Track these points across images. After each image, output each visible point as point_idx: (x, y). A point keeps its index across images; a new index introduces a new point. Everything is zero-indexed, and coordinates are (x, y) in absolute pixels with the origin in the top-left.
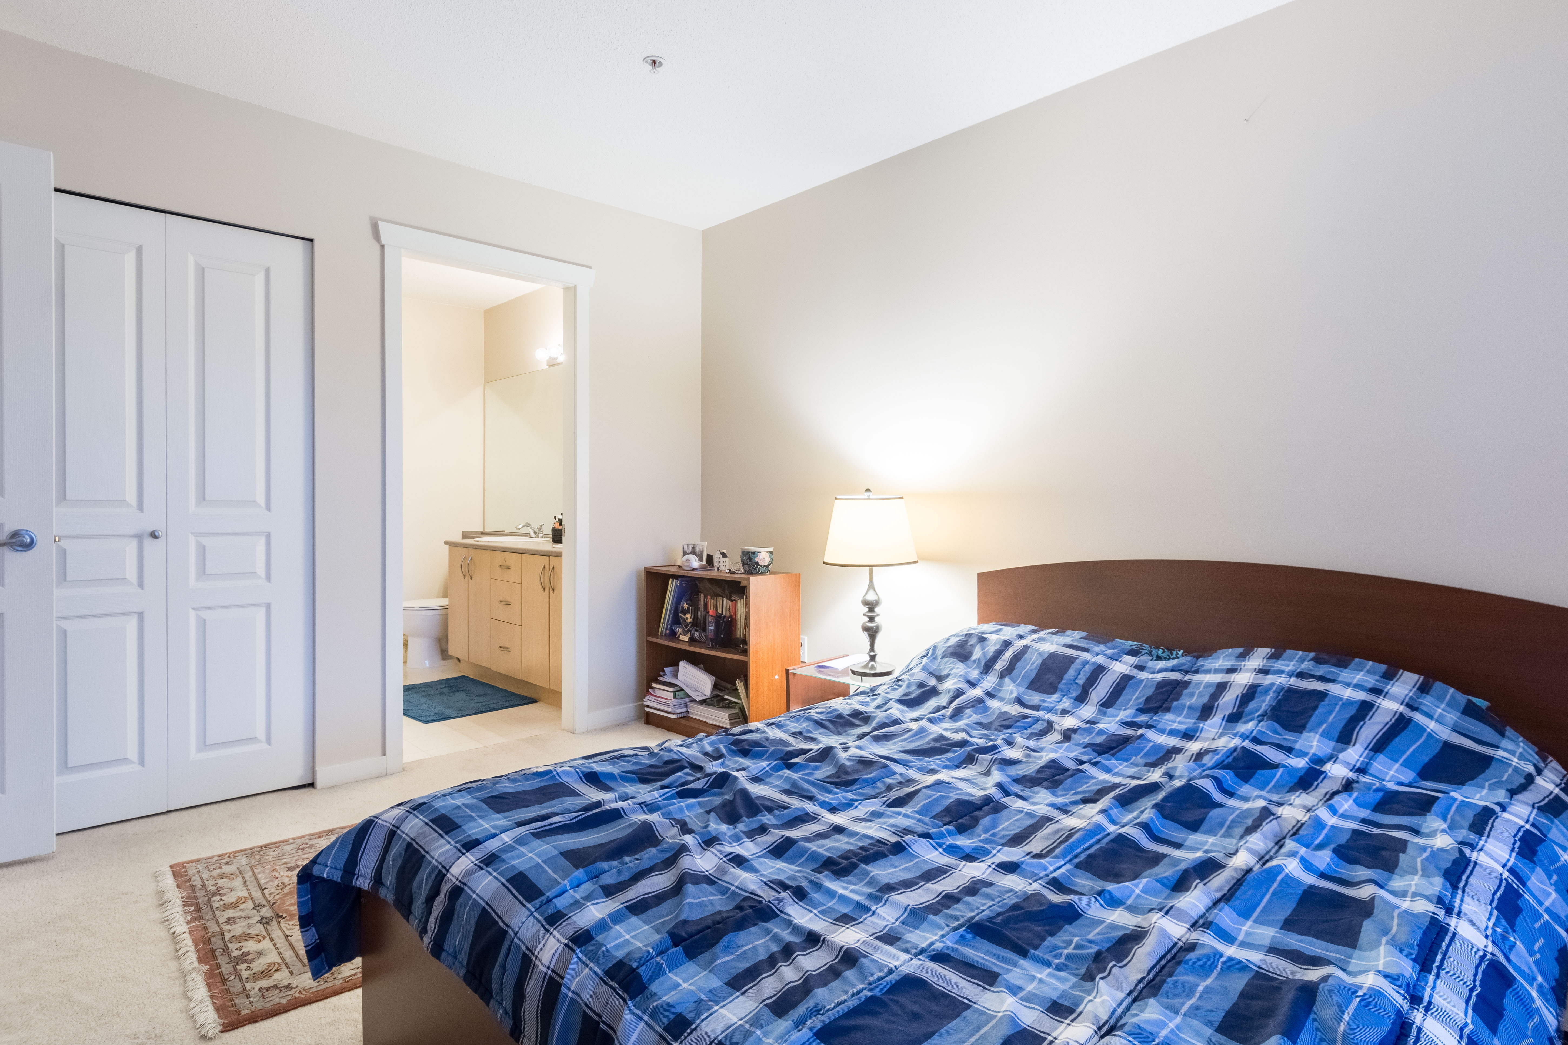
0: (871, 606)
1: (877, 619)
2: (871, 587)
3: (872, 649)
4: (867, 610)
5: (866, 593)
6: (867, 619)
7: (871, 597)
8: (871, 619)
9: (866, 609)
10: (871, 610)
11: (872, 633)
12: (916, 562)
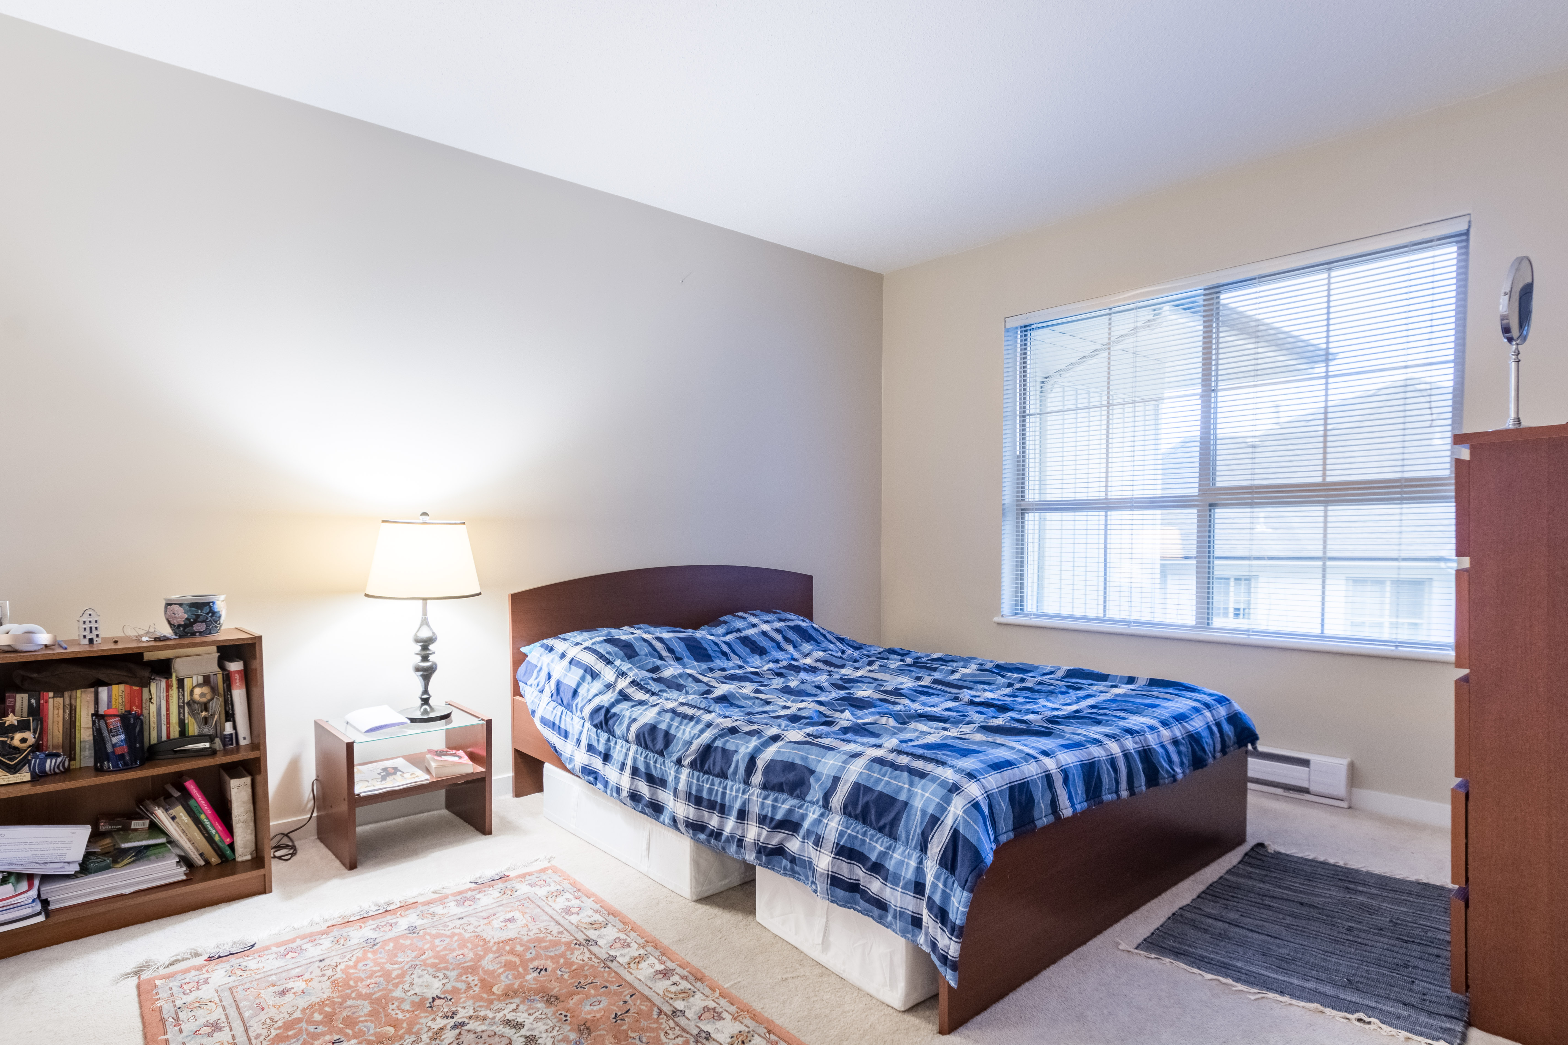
0: (426, 644)
1: (431, 658)
2: (425, 622)
3: (426, 692)
4: (420, 648)
5: (418, 631)
6: (419, 658)
7: (425, 634)
8: (425, 658)
9: (418, 648)
10: (425, 648)
11: (427, 673)
12: (480, 594)
